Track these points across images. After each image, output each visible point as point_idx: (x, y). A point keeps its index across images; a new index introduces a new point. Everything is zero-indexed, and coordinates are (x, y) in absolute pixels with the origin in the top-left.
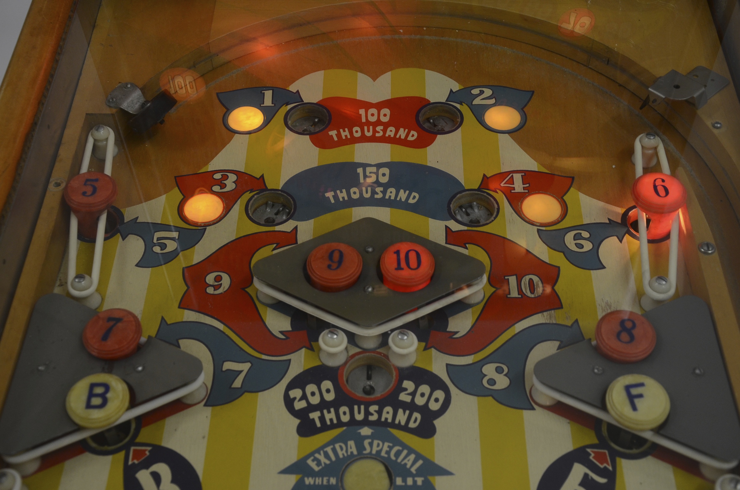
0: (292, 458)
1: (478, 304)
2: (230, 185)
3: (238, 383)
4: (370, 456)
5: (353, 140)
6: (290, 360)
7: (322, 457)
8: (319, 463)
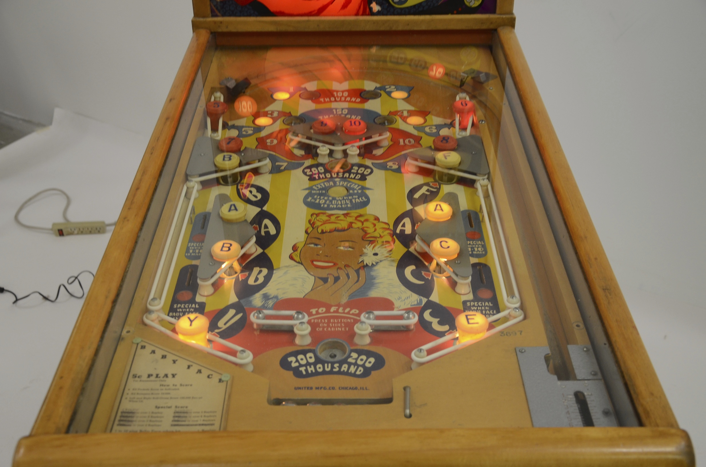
0: (307, 186)
1: (386, 146)
2: (275, 114)
3: (282, 168)
4: (339, 186)
5: (331, 101)
6: (304, 163)
7: (319, 186)
8: (317, 187)
